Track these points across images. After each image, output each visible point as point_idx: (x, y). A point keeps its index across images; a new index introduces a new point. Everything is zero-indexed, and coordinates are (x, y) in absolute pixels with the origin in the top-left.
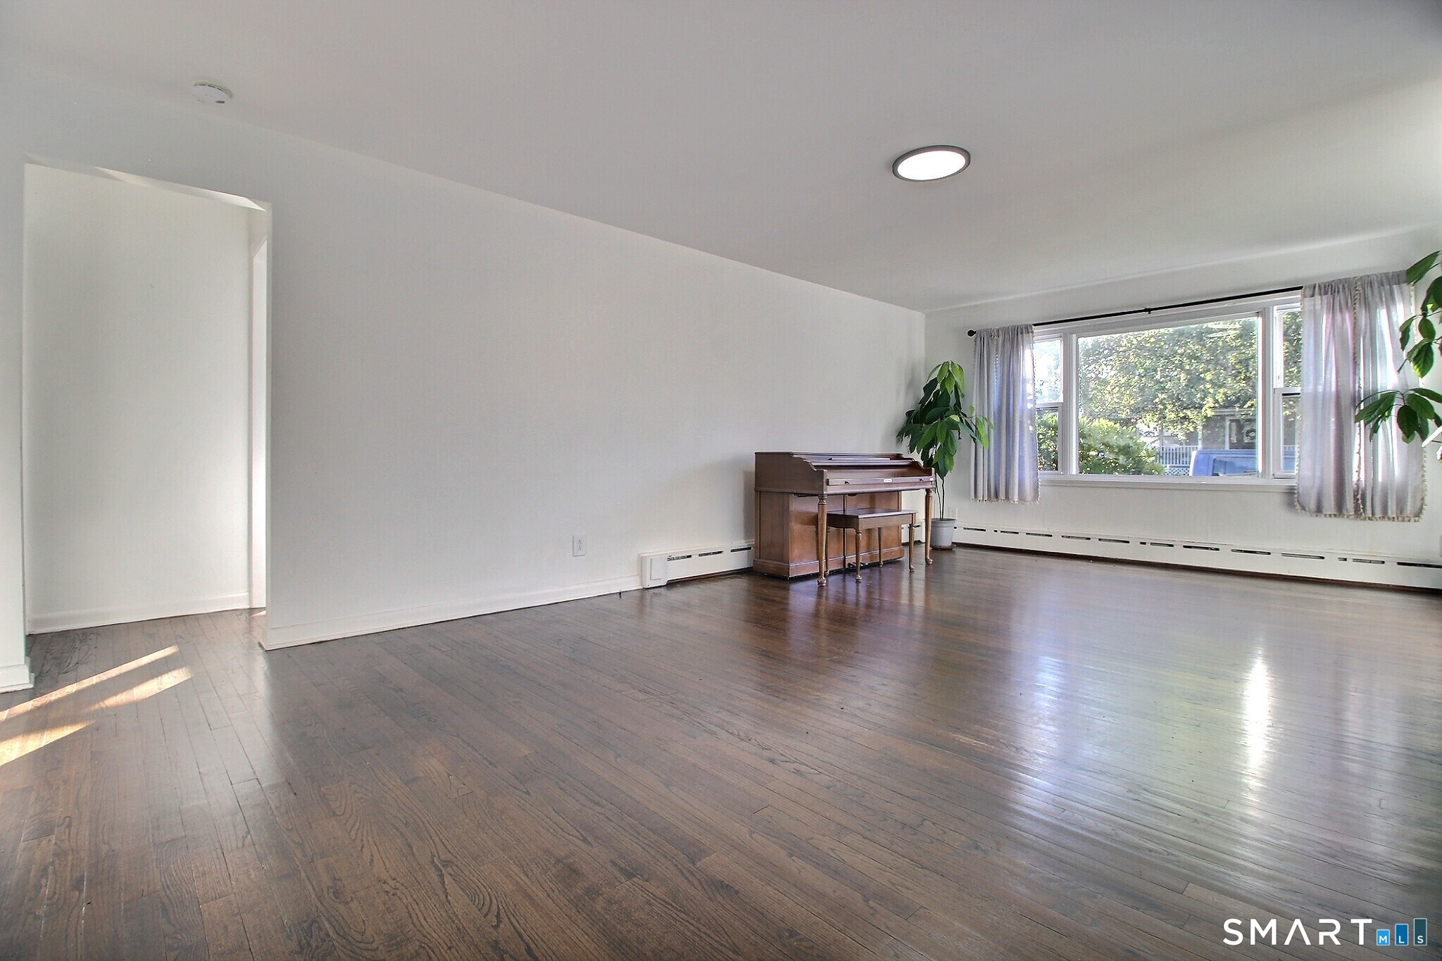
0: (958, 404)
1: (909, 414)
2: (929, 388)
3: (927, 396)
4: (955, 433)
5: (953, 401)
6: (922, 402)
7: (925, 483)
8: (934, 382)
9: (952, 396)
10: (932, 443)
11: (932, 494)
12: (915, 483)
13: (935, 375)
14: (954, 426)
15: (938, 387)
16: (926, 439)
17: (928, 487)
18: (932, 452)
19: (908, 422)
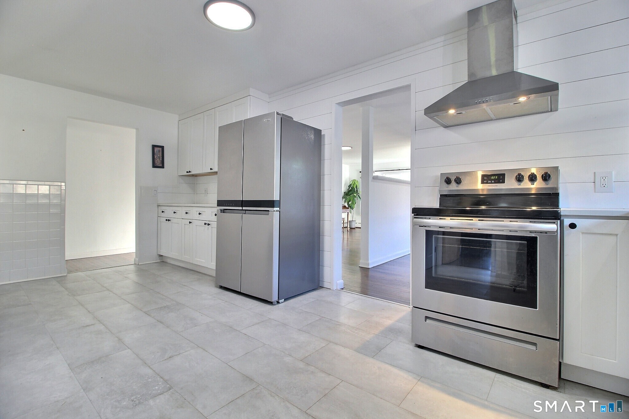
0: (357, 191)
1: (345, 193)
2: (350, 186)
3: (349, 188)
4: (356, 199)
5: (356, 190)
6: (348, 189)
7: (347, 211)
8: (351, 185)
9: (356, 188)
10: (349, 201)
11: (349, 213)
12: (345, 211)
13: (351, 183)
14: (355, 197)
15: (352, 186)
16: (348, 200)
17: (348, 212)
18: (350, 203)
19: (344, 195)
